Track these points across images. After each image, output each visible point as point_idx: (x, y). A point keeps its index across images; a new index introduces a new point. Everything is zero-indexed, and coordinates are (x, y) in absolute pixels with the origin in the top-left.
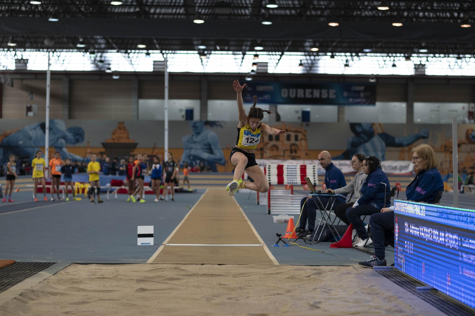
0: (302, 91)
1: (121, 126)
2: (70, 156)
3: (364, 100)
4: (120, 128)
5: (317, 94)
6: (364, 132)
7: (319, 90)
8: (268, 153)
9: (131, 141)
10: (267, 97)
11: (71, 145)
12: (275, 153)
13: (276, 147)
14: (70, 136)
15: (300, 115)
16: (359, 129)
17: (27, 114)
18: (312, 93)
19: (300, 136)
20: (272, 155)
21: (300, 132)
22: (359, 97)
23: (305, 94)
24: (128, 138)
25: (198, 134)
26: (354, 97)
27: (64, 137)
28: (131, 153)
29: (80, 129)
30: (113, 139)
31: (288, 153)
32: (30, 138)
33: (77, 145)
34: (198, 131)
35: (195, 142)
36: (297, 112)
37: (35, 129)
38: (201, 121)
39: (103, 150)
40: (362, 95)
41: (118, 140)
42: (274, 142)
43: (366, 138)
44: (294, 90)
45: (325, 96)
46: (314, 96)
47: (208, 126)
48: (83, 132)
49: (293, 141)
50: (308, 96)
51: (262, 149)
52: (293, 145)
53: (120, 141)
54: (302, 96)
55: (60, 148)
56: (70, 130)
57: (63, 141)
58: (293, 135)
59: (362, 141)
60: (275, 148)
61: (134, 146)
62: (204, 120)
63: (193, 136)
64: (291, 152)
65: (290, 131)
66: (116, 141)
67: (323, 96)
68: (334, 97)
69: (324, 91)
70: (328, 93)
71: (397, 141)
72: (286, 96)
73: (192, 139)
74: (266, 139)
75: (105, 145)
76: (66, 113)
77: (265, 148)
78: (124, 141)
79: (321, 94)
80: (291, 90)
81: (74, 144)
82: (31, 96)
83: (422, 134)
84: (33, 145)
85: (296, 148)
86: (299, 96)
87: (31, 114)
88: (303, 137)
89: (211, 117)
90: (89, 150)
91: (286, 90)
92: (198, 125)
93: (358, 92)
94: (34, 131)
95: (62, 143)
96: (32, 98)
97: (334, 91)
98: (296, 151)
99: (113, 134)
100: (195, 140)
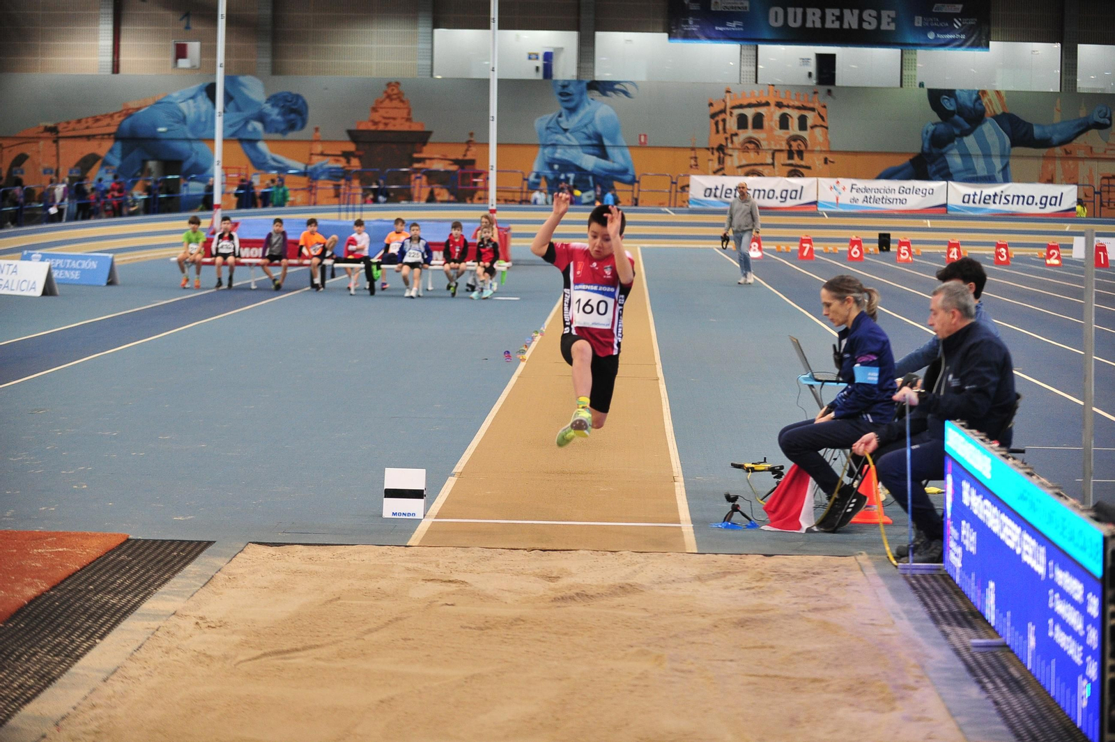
0: (818, 12)
1: (393, 91)
2: (274, 160)
3: (963, 37)
4: (389, 97)
5: (851, 20)
6: (961, 110)
7: (856, 12)
8: (735, 158)
9: (415, 127)
10: (733, 26)
11: (278, 136)
12: (752, 157)
13: (754, 144)
14: (274, 113)
15: (812, 68)
16: (949, 105)
17: (176, 62)
18: (840, 18)
19: (811, 118)
20: (744, 162)
21: (813, 109)
22: (951, 30)
23: (823, 19)
24: (409, 120)
25: (572, 110)
26: (937, 30)
27: (261, 118)
28: (416, 155)
29: (298, 97)
30: (375, 123)
31: (782, 158)
32: (184, 120)
33: (291, 135)
34: (571, 105)
35: (566, 130)
36: (805, 61)
37: (193, 98)
38: (579, 81)
39: (351, 147)
40: (957, 24)
41: (386, 124)
42: (750, 132)
43: (967, 126)
44: (799, 11)
45: (870, 25)
46: (846, 26)
47: (596, 93)
48: (304, 103)
49: (794, 128)
50: (831, 24)
51: (721, 148)
52: (795, 138)
53: (390, 128)
54: (818, 25)
55: (252, 142)
56: (274, 100)
57: (259, 126)
58: (795, 115)
59: (957, 131)
60: (751, 146)
61: (423, 138)
62: (588, 79)
63: (560, 116)
64: (791, 156)
65: (788, 106)
66: (381, 127)
67: (866, 26)
68: (892, 27)
69: (869, 15)
70: (879, 19)
71: (1037, 132)
72: (780, 23)
73: (558, 123)
74: (732, 124)
75: (354, 136)
76: (266, 60)
77: (730, 145)
78: (400, 126)
79: (861, 20)
80: (791, 10)
81: (284, 132)
82: (184, 22)
83: (1097, 118)
84: (190, 136)
85: (803, 148)
86: (809, 25)
87: (183, 63)
88: (820, 122)
89: (602, 72)
90: (319, 148)
91: (780, 11)
92: (571, 89)
93: (949, 18)
94: (191, 102)
95: (255, 129)
96: (187, 28)
97: (893, 14)
98: (800, 153)
99: (374, 110)
100: (564, 125)
